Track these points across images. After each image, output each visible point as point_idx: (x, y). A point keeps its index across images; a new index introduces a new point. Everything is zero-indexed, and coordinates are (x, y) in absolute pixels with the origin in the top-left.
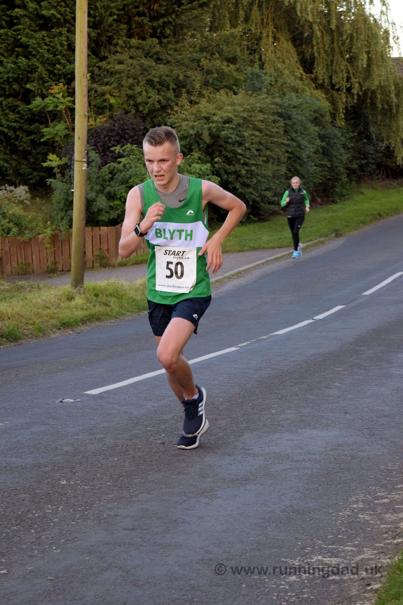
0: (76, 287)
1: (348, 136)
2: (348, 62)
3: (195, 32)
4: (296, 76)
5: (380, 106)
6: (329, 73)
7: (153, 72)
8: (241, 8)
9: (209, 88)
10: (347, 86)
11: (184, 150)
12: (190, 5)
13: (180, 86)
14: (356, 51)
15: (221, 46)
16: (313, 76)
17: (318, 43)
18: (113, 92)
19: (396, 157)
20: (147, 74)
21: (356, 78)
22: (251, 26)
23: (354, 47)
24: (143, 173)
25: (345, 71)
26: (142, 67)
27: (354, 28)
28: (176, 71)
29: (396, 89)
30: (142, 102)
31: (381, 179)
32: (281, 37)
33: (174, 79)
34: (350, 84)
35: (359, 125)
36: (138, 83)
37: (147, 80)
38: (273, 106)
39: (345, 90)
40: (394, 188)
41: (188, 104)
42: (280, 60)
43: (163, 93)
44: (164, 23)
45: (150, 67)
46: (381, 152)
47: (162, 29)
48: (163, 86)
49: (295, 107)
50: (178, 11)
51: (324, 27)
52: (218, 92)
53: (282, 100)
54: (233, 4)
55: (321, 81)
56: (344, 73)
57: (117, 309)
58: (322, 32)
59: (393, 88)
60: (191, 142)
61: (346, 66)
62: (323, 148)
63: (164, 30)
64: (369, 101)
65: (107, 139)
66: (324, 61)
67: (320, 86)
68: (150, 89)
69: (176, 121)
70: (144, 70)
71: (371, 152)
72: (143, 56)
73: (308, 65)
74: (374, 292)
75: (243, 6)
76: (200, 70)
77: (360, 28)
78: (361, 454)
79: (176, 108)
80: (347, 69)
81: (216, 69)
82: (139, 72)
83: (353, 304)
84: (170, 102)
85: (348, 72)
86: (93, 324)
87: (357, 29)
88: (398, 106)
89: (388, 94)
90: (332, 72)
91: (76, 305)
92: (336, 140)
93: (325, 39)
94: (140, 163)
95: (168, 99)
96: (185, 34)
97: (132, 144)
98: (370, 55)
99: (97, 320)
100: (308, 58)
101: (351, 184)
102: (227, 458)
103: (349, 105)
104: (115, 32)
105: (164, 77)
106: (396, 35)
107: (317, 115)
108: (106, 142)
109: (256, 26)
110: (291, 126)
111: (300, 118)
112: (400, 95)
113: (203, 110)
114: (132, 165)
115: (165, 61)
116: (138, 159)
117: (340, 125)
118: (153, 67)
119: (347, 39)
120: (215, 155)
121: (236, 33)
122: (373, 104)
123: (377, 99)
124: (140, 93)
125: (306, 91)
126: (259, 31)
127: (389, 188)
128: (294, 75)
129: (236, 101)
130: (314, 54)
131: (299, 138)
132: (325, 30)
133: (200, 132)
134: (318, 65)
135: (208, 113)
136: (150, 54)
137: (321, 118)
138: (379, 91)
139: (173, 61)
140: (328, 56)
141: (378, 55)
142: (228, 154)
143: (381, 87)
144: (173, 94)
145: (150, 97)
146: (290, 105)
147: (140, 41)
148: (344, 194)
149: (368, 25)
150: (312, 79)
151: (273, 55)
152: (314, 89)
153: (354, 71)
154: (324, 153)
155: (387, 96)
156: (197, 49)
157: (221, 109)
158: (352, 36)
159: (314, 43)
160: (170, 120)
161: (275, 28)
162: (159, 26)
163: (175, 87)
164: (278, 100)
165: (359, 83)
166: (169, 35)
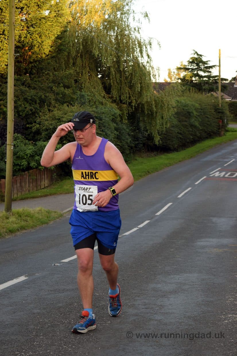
0: (8, 212)
1: (130, 129)
2: (129, 88)
3: (49, 72)
4: (101, 96)
5: (146, 112)
6: (119, 94)
7: (28, 94)
8: (71, 58)
9: (58, 102)
10: (129, 101)
11: (46, 136)
12: (47, 57)
13: (42, 102)
14: (135, 82)
15: (64, 80)
16: (110, 96)
17: (113, 78)
18: (5, 105)
19: (155, 140)
20: (24, 95)
21: (134, 97)
22: (76, 68)
23: (133, 81)
24: (25, 149)
25: (128, 93)
26: (21, 91)
27: (133, 70)
28: (40, 94)
29: (155, 103)
30: (22, 110)
31: (145, 152)
32: (93, 74)
33: (39, 98)
34: (130, 100)
35: (134, 122)
36: (19, 99)
37: (24, 98)
38: (93, 113)
39: (128, 104)
40: (153, 157)
41: (48, 111)
42: (93, 87)
43: (33, 105)
44: (32, 66)
45: (25, 91)
46: (145, 137)
47: (30, 70)
48: (33, 101)
49: (103, 113)
50: (40, 60)
51: (116, 69)
52: (63, 104)
53: (97, 109)
54: (66, 56)
55: (115, 99)
56: (127, 94)
57: (31, 223)
58: (115, 72)
59: (154, 103)
60: (51, 132)
61: (128, 90)
62: (117, 135)
63: (32, 70)
64: (140, 109)
65: (3, 130)
66: (116, 87)
67: (114, 101)
68: (26, 103)
69: (42, 121)
70: (22, 92)
71: (141, 137)
72: (21, 85)
73: (108, 89)
74: (161, 214)
75: (72, 57)
76: (53, 93)
77: (136, 70)
78: (216, 282)
79: (41, 114)
80: (129, 92)
81: (61, 92)
82: (20, 94)
83: (153, 220)
84: (36, 110)
85: (129, 94)
86: (22, 231)
87: (135, 70)
88: (156, 113)
89: (151, 106)
90: (121, 94)
91: (11, 221)
92: (124, 131)
93: (117, 75)
94: (22, 144)
95: (36, 109)
96: (43, 73)
97: (17, 133)
98: (142, 85)
99: (24, 229)
100: (108, 86)
101: (130, 154)
102: (159, 284)
103: (130, 112)
104: (6, 71)
105: (33, 97)
106: (155, 74)
107: (114, 117)
108: (2, 132)
109: (79, 68)
110: (102, 124)
111: (107, 119)
112: (157, 106)
113: (57, 115)
114: (19, 145)
115: (33, 88)
116: (22, 142)
117: (125, 123)
118: (27, 91)
119: (129, 76)
120: (63, 140)
121: (72, 73)
122: (143, 111)
123: (145, 108)
124: (21, 105)
125: (107, 104)
126: (81, 71)
127: (149, 157)
128: (100, 95)
129: (74, 110)
130: (111, 83)
131: (106, 130)
132: (117, 71)
133: (55, 127)
134: (113, 90)
135: (59, 117)
136: (25, 84)
137: (115, 119)
138: (146, 104)
139: (38, 88)
140: (119, 85)
141: (146, 85)
142: (70, 139)
143: (147, 102)
144: (39, 106)
145: (26, 108)
146: (101, 112)
147: (19, 76)
148: (127, 160)
149: (141, 68)
150: (109, 98)
151: (89, 84)
152: (111, 103)
153: (132, 94)
154: (117, 138)
155: (150, 107)
156: (51, 81)
157: (66, 114)
158: (132, 74)
159: (111, 78)
160: (38, 120)
161: (89, 69)
162: (29, 68)
163: (39, 102)
164: (94, 109)
165: (135, 100)
166: (34, 73)
